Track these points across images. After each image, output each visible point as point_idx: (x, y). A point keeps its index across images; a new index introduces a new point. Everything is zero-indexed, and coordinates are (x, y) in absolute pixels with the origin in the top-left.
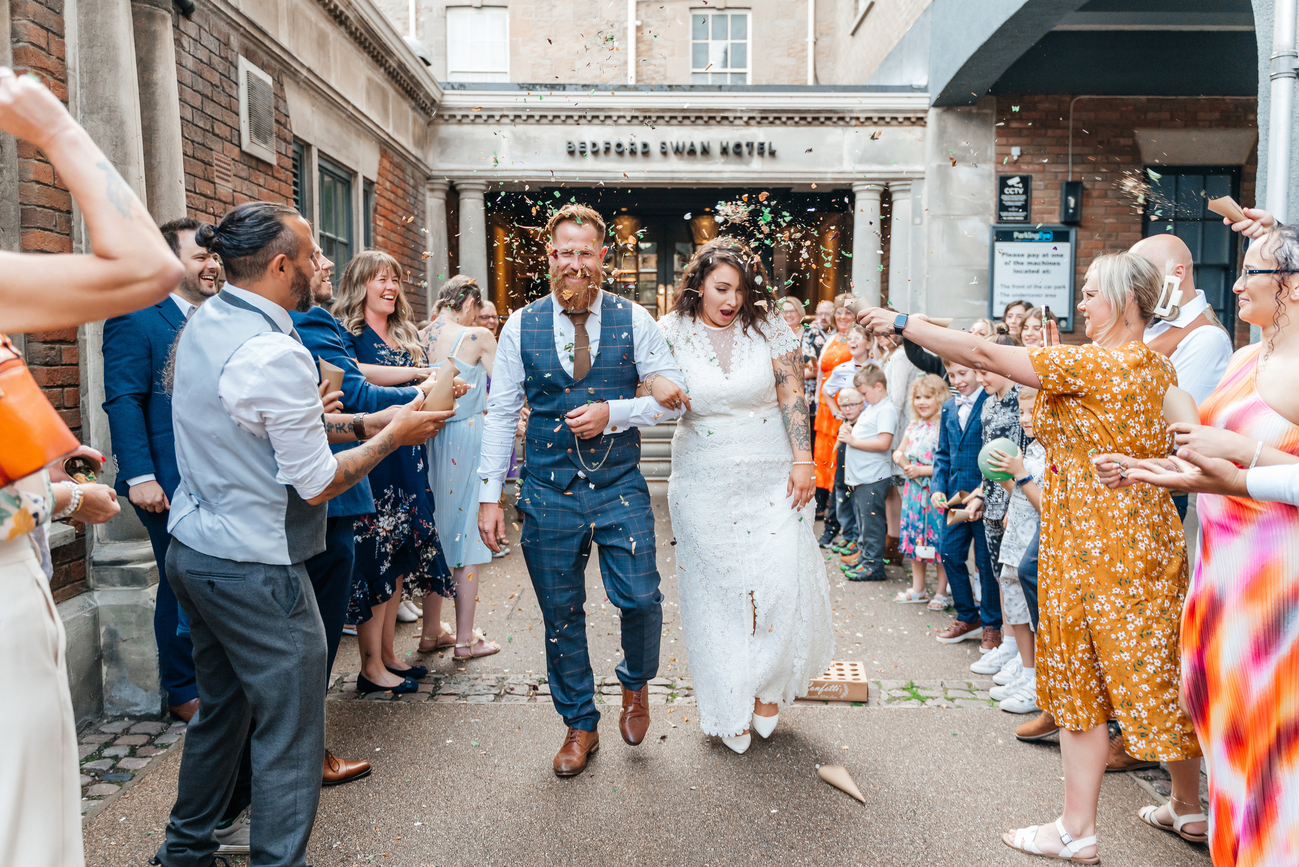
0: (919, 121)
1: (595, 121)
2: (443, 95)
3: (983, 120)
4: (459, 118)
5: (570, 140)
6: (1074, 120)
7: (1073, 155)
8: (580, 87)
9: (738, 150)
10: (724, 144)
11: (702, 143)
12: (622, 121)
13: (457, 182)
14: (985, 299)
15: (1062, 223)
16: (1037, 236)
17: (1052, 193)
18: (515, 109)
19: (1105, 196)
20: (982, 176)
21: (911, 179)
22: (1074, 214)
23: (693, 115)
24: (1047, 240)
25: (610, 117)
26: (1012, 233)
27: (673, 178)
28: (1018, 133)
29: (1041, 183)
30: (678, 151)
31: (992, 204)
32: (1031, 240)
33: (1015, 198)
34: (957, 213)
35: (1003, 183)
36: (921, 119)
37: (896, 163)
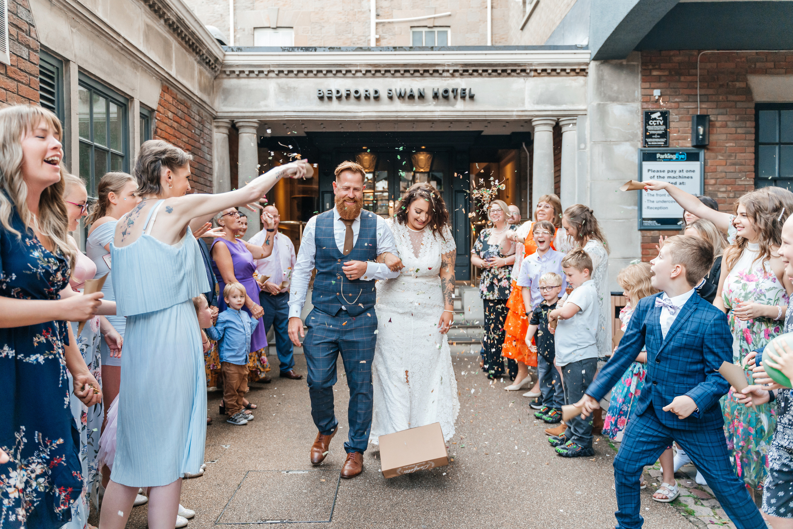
0: (583, 72)
1: (339, 75)
2: (225, 55)
3: (630, 69)
4: (237, 73)
5: (320, 89)
6: (700, 69)
7: (700, 95)
8: (327, 49)
9: (446, 95)
10: (436, 90)
11: (419, 89)
12: (359, 74)
13: (236, 120)
14: (635, 205)
15: (694, 146)
16: (674, 157)
17: (685, 124)
18: (279, 65)
19: (726, 126)
20: (631, 112)
21: (576, 115)
22: (703, 139)
23: (412, 69)
24: (682, 160)
25: (350, 71)
26: (655, 154)
27: (397, 117)
28: (659, 79)
29: (677, 116)
30: (401, 96)
31: (640, 132)
32: (670, 160)
33: (658, 128)
34: (613, 140)
35: (647, 117)
36: (583, 70)
37: (565, 104)
